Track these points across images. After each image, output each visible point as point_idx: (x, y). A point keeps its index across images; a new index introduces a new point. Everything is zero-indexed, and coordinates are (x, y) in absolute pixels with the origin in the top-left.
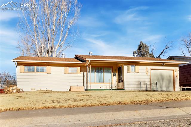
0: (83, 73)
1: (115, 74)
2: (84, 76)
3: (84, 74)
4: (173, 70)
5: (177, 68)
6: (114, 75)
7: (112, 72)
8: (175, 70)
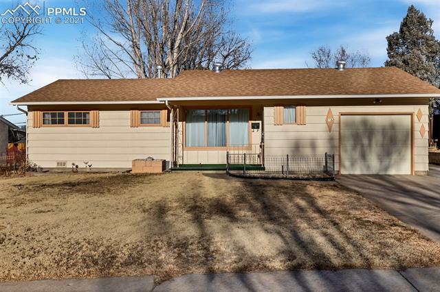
1: (258, 125)
4: (411, 114)
5: (425, 109)
6: (254, 127)
7: (250, 119)
8: (416, 113)
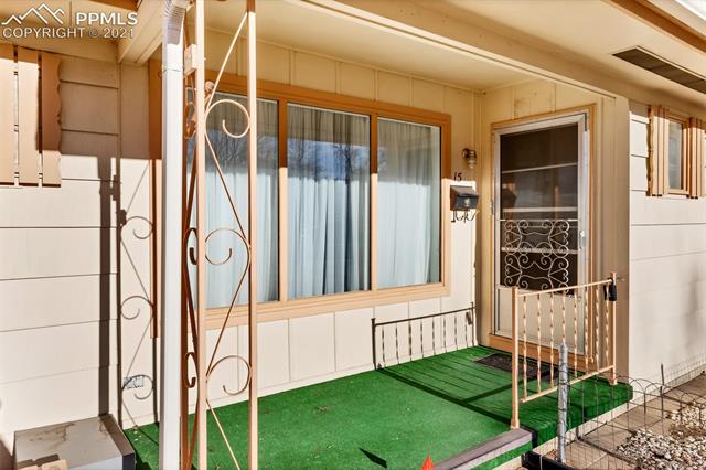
0: (90, 164)
1: (475, 199)
2: (111, 221)
3: (110, 189)
6: (459, 200)
7: (446, 172)
